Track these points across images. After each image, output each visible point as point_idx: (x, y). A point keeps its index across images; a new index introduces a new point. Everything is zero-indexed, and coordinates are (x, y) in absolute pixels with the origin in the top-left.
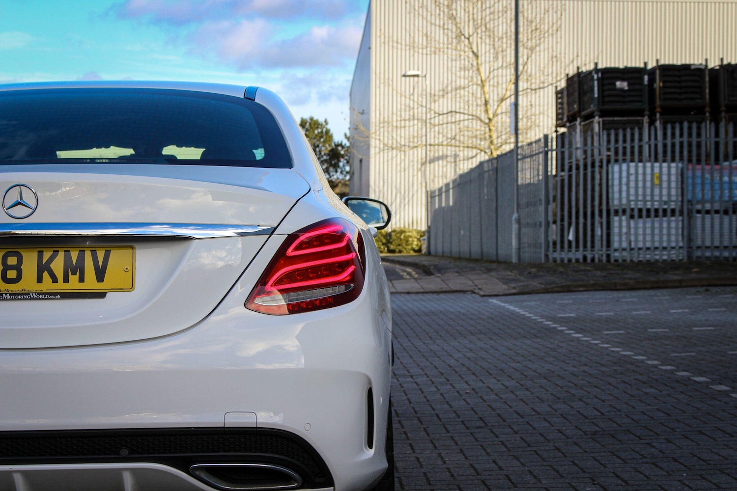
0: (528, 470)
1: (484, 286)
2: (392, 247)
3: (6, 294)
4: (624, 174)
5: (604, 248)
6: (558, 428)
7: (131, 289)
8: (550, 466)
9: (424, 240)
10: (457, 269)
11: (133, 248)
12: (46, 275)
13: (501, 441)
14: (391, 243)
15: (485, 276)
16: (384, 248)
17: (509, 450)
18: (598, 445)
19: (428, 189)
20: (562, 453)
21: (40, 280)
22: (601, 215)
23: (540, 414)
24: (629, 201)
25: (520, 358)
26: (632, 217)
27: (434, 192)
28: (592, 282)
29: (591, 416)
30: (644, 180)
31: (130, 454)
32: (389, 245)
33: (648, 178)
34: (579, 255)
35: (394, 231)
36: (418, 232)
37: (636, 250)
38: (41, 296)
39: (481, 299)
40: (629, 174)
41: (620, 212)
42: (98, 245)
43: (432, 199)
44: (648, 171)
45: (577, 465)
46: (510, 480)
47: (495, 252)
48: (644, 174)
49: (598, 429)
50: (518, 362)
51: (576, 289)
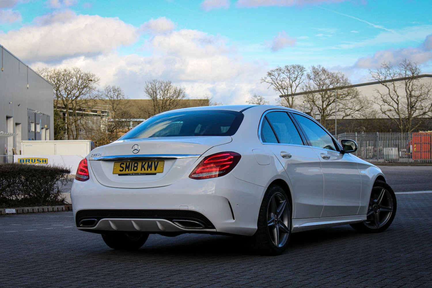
3: (134, 174)
7: (162, 172)
11: (164, 161)
12: (143, 168)
21: (141, 170)
31: (158, 216)
38: (141, 174)
42: (159, 160)
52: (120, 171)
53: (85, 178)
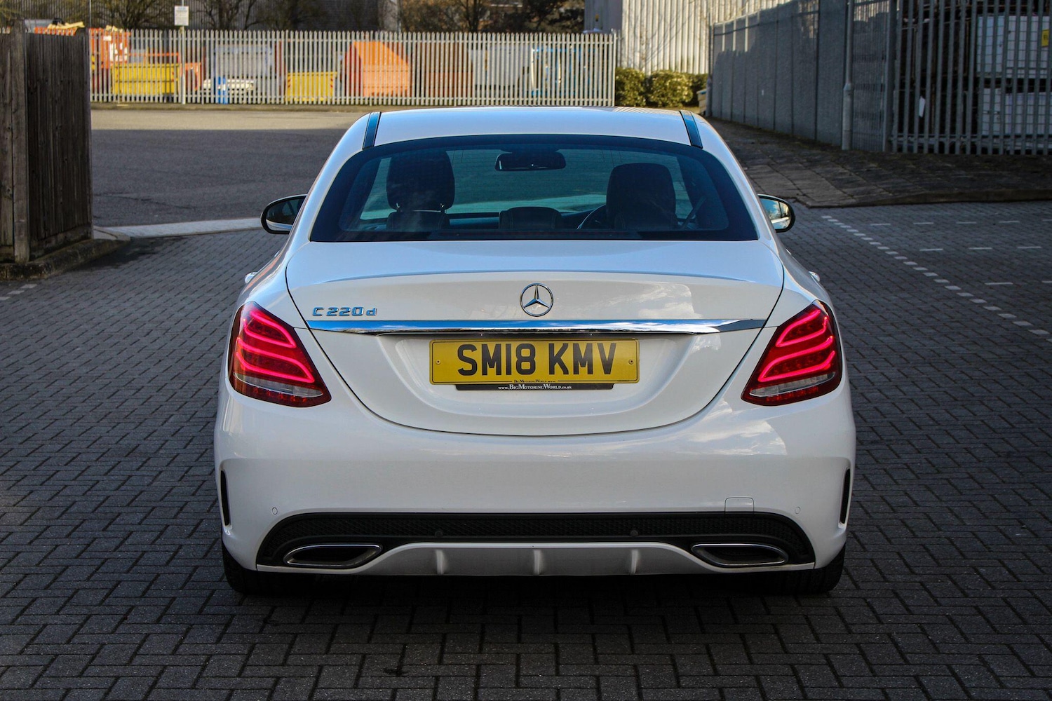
0: (946, 507)
1: (810, 191)
2: (653, 98)
3: (522, 385)
4: (1001, 31)
5: (968, 134)
6: (965, 446)
7: (636, 380)
8: (970, 501)
9: (703, 93)
10: (767, 160)
12: (557, 366)
13: (906, 464)
14: (652, 92)
15: (808, 173)
16: (642, 100)
17: (918, 478)
18: (1016, 472)
19: (711, 24)
20: (979, 483)
21: (552, 372)
22: (966, 87)
23: (939, 424)
24: (1005, 67)
25: (891, 328)
26: (1009, 90)
27: (720, 27)
28: (956, 190)
29: (1000, 428)
30: (1028, 41)
31: (639, 534)
32: (649, 95)
33: (1034, 37)
34: (935, 142)
35: (657, 75)
36: (689, 76)
37: (1013, 137)
38: (554, 387)
39: (808, 212)
40: (1007, 32)
41: (993, 83)
42: (603, 338)
43: (716, 38)
44: (1034, 27)
45: (998, 501)
46: (930, 519)
47: (812, 128)
48: (1029, 32)
49: (1011, 449)
50: (890, 335)
51: (935, 200)
52: (462, 372)
53: (314, 394)
